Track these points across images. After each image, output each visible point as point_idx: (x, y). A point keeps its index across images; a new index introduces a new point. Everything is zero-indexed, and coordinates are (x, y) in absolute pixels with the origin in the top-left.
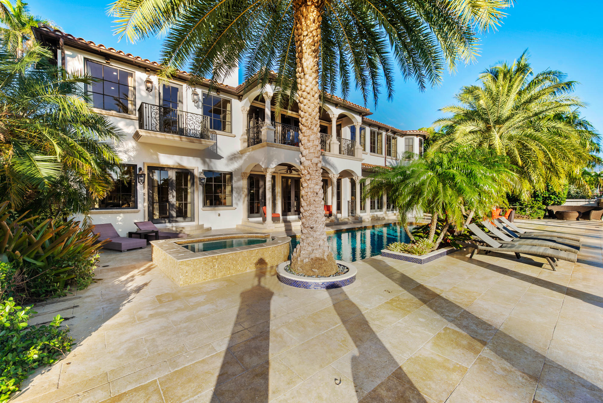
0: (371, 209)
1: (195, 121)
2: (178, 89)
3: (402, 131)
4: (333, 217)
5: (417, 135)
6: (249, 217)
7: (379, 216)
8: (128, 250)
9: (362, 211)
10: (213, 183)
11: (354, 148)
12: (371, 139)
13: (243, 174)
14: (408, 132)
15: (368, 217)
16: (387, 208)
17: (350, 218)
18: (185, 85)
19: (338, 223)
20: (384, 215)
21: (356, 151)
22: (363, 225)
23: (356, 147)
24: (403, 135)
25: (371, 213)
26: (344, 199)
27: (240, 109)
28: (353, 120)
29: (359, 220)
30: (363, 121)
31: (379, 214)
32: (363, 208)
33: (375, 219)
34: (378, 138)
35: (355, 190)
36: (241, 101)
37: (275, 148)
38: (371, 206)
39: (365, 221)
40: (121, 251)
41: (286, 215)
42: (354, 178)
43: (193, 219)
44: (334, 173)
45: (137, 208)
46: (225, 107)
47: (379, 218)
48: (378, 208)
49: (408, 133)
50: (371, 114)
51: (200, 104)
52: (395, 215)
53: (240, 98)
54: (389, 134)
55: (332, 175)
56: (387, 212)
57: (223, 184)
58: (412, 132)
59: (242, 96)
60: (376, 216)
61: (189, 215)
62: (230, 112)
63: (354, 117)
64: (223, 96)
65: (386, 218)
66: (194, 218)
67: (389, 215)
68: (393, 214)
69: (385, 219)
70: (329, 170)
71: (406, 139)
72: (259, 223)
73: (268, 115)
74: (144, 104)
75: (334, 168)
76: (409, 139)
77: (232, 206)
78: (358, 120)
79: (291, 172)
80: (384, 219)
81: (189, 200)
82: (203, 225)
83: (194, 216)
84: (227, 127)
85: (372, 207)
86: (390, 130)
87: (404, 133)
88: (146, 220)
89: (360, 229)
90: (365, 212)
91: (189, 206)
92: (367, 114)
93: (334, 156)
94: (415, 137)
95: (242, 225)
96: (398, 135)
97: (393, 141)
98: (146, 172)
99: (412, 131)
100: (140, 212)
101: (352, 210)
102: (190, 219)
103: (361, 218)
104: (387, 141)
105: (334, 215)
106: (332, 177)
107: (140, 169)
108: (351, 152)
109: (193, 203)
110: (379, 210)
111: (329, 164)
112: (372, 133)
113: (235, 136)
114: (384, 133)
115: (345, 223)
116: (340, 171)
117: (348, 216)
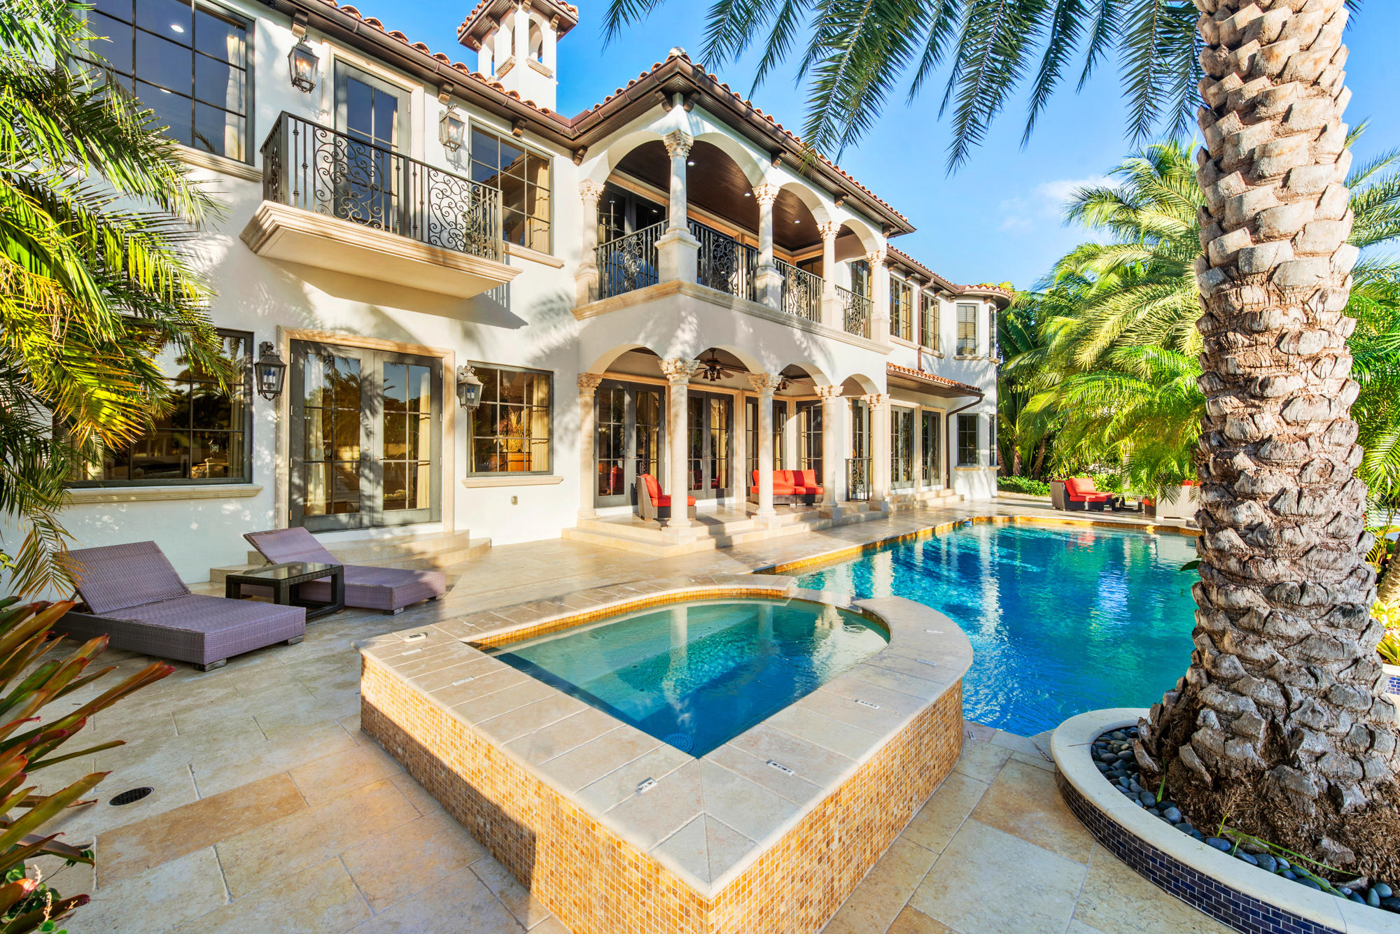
1: (457, 198)
2: (395, 100)
5: (985, 298)
6: (597, 505)
8: (230, 660)
10: (498, 403)
13: (584, 379)
14: (968, 288)
18: (418, 90)
24: (954, 295)
40: (201, 668)
43: (435, 515)
45: (250, 481)
46: (533, 177)
49: (968, 291)
51: (464, 155)
53: (577, 153)
57: (525, 405)
59: (585, 148)
61: (423, 500)
62: (545, 194)
64: (530, 143)
66: (440, 511)
71: (959, 305)
72: (623, 522)
74: (291, 121)
76: (966, 306)
77: (549, 471)
81: (424, 454)
82: (468, 532)
83: (440, 506)
84: (539, 238)
86: (932, 280)
87: (957, 292)
88: (284, 524)
91: (423, 473)
94: (981, 302)
95: (579, 529)
98: (286, 357)
99: (976, 288)
100: (261, 494)
102: (426, 516)
107: (266, 347)
109: (435, 464)
113: (563, 266)
114: (916, 288)
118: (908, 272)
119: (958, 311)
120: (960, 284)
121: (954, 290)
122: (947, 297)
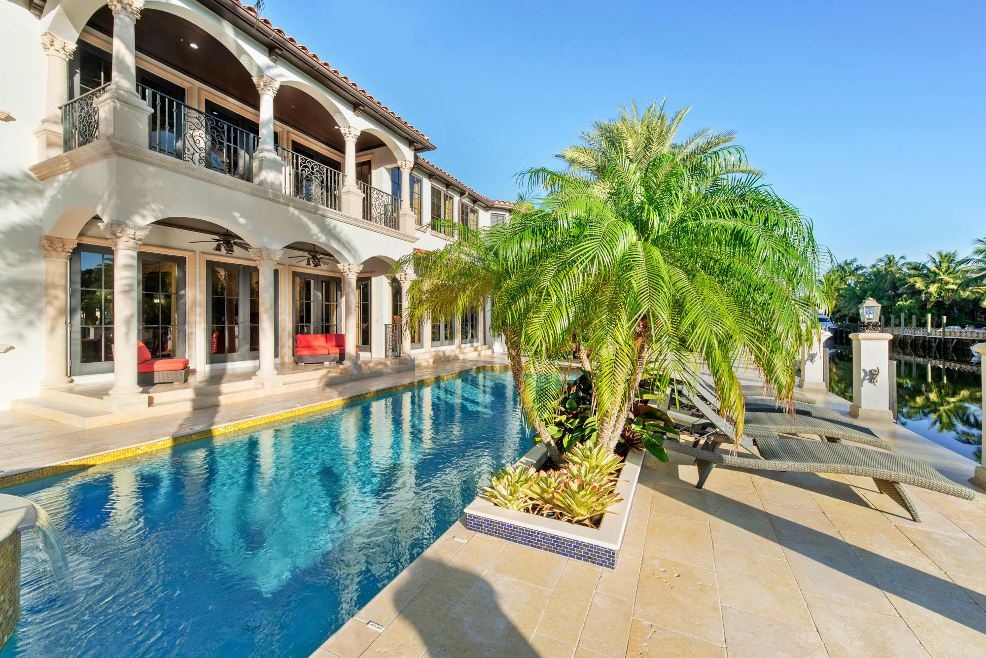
0: (433, 339)
3: (487, 200)
4: (347, 363)
7: (448, 354)
9: (416, 345)
11: (398, 214)
12: (433, 204)
14: (497, 202)
15: (428, 356)
16: (462, 339)
17: (388, 363)
19: (360, 374)
20: (457, 352)
21: (401, 219)
22: (418, 375)
23: (401, 212)
24: (488, 207)
25: (433, 349)
26: (377, 321)
27: (40, 40)
28: (396, 154)
29: (409, 366)
30: (416, 163)
31: (448, 349)
32: (416, 340)
33: (441, 361)
34: (445, 205)
35: (401, 302)
36: (40, 17)
37: (151, 169)
38: (433, 333)
39: (420, 366)
41: (225, 361)
42: (398, 276)
44: (351, 261)
47: (449, 357)
48: (446, 338)
49: (496, 204)
50: (433, 148)
52: (476, 350)
54: (466, 201)
55: (346, 264)
56: (463, 346)
58: (502, 205)
60: (441, 354)
63: (399, 148)
65: (461, 357)
67: (466, 351)
68: (472, 349)
69: (458, 359)
70: (338, 252)
71: (493, 215)
73: (122, 62)
75: (349, 251)
78: (406, 155)
79: (230, 250)
80: (456, 359)
85: (435, 338)
86: (467, 193)
87: (490, 204)
89: (410, 387)
90: (422, 347)
92: (425, 148)
93: (349, 221)
94: (507, 214)
96: (480, 206)
97: (471, 216)
101: (395, 345)
103: (413, 361)
104: (462, 214)
105: (350, 358)
106: (346, 269)
108: (392, 222)
110: (447, 342)
111: (338, 240)
112: (435, 193)
114: (457, 198)
115: (376, 375)
116: (365, 257)
117: (386, 356)
118: (448, 185)
119: (491, 218)
120: (491, 198)
121: (486, 202)
122: (484, 208)
